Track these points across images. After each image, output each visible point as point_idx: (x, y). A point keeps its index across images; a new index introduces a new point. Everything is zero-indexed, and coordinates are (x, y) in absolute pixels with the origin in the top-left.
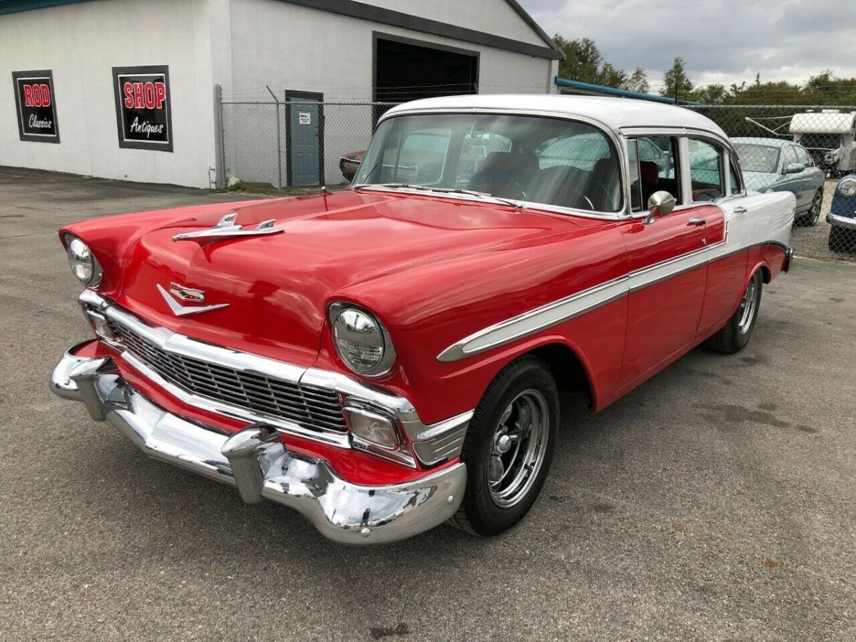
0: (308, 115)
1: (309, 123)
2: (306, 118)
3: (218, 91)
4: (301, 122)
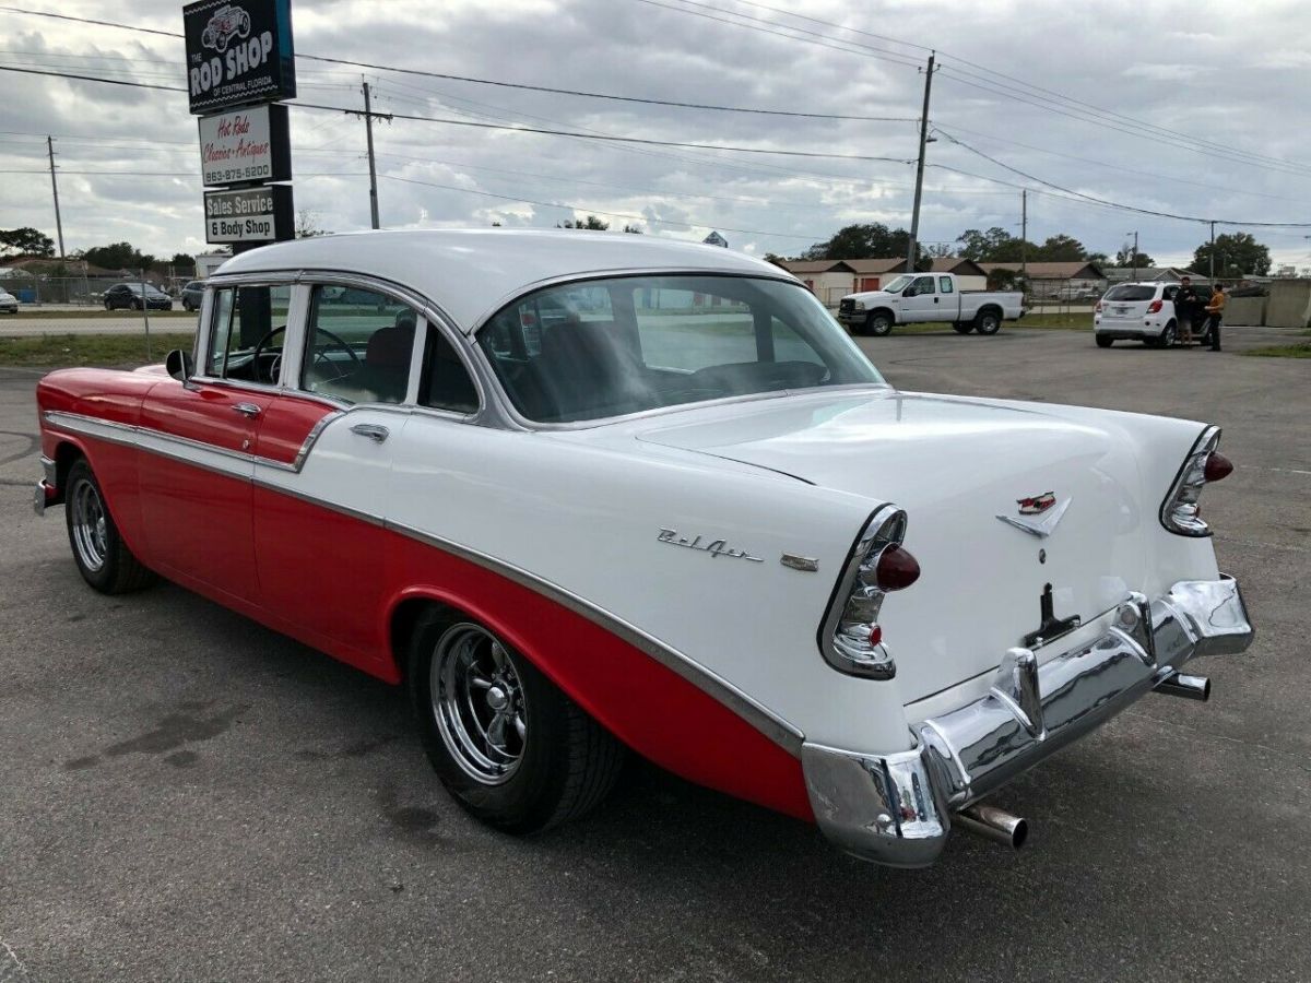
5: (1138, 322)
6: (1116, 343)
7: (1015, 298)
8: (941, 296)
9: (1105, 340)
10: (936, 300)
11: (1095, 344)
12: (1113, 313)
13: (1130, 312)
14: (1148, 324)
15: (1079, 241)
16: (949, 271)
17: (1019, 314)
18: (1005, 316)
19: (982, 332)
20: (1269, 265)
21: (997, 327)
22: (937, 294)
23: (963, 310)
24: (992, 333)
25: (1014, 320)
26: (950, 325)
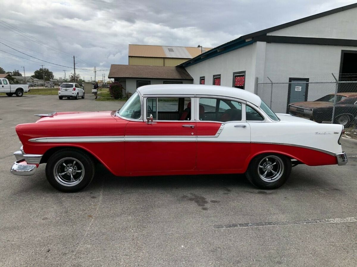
0: (300, 87)
1: (300, 90)
2: (298, 89)
3: (257, 79)
4: (296, 90)
5: (71, 93)
6: (63, 98)
7: (27, 86)
8: (4, 85)
9: (61, 98)
10: (3, 86)
11: (59, 99)
12: (64, 91)
13: (68, 91)
14: (73, 93)
15: (2, 68)
16: (5, 78)
17: (28, 91)
18: (24, 91)
19: (18, 96)
20: (53, 77)
21: (22, 94)
22: (3, 85)
23: (11, 90)
24: (21, 96)
25: (26, 92)
26: (5, 94)
